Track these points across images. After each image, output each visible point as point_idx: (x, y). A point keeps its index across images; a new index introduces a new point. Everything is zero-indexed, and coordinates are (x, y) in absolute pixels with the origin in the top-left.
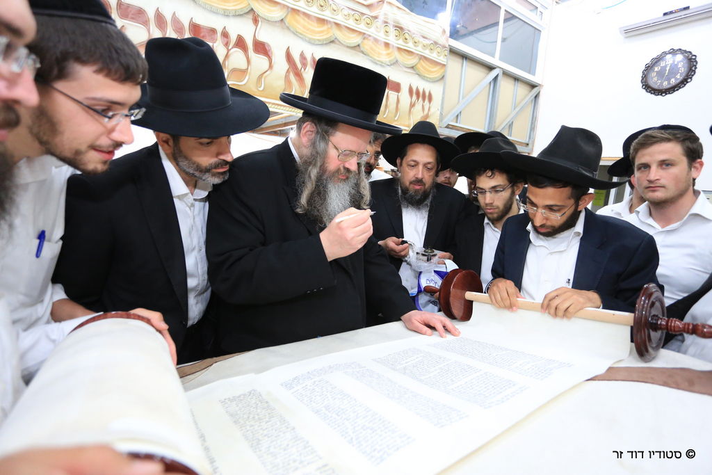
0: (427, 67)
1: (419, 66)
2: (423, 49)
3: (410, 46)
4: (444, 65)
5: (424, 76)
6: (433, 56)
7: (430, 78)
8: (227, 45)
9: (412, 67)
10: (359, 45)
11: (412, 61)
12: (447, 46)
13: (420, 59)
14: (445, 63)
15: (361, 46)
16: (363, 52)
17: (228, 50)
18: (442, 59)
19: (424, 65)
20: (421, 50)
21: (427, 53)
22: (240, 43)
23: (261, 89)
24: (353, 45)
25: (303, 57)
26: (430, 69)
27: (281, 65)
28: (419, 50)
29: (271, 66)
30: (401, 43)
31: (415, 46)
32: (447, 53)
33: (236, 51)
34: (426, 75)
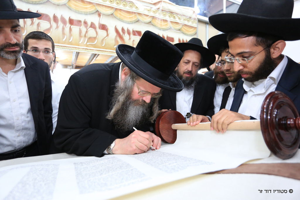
0: (187, 29)
1: (183, 29)
2: (184, 21)
3: (177, 20)
4: (196, 28)
5: (186, 34)
6: (190, 24)
7: (189, 34)
8: (86, 27)
9: (179, 30)
10: (150, 22)
11: (178, 27)
12: (196, 18)
13: (183, 26)
14: (196, 27)
15: (152, 22)
16: (153, 25)
17: (87, 29)
18: (195, 25)
19: (185, 28)
20: (183, 21)
21: (186, 23)
22: (93, 26)
23: (103, 45)
24: (148, 22)
25: (123, 30)
26: (189, 30)
27: (113, 34)
28: (182, 21)
29: (108, 35)
30: (172, 19)
31: (179, 20)
32: (197, 21)
33: (91, 29)
34: (187, 33)
